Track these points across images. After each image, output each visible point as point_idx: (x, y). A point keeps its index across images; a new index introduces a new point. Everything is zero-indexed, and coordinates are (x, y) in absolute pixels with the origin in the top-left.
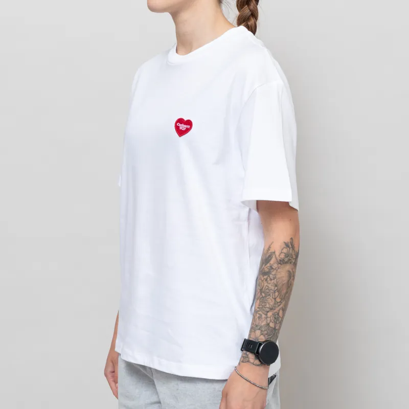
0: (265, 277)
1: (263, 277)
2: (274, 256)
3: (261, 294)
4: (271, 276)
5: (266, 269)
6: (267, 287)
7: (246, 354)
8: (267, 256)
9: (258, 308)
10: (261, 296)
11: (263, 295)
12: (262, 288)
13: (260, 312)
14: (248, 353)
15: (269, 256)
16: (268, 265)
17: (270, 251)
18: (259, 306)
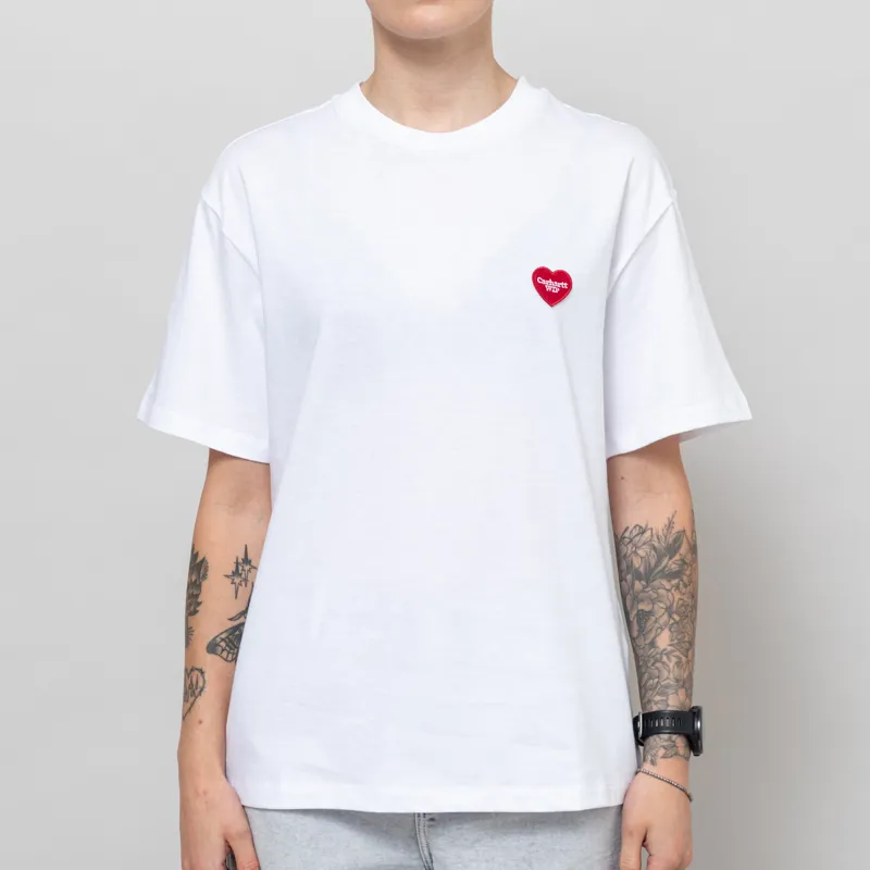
0: (675, 582)
1: (669, 581)
2: (685, 540)
3: (670, 616)
4: (685, 578)
5: (673, 566)
6: (681, 602)
7: (670, 739)
8: (671, 540)
9: (670, 645)
10: (672, 621)
11: (677, 617)
12: (672, 605)
13: (676, 653)
14: (674, 737)
15: (675, 541)
16: (677, 557)
17: (674, 532)
18: (672, 640)
